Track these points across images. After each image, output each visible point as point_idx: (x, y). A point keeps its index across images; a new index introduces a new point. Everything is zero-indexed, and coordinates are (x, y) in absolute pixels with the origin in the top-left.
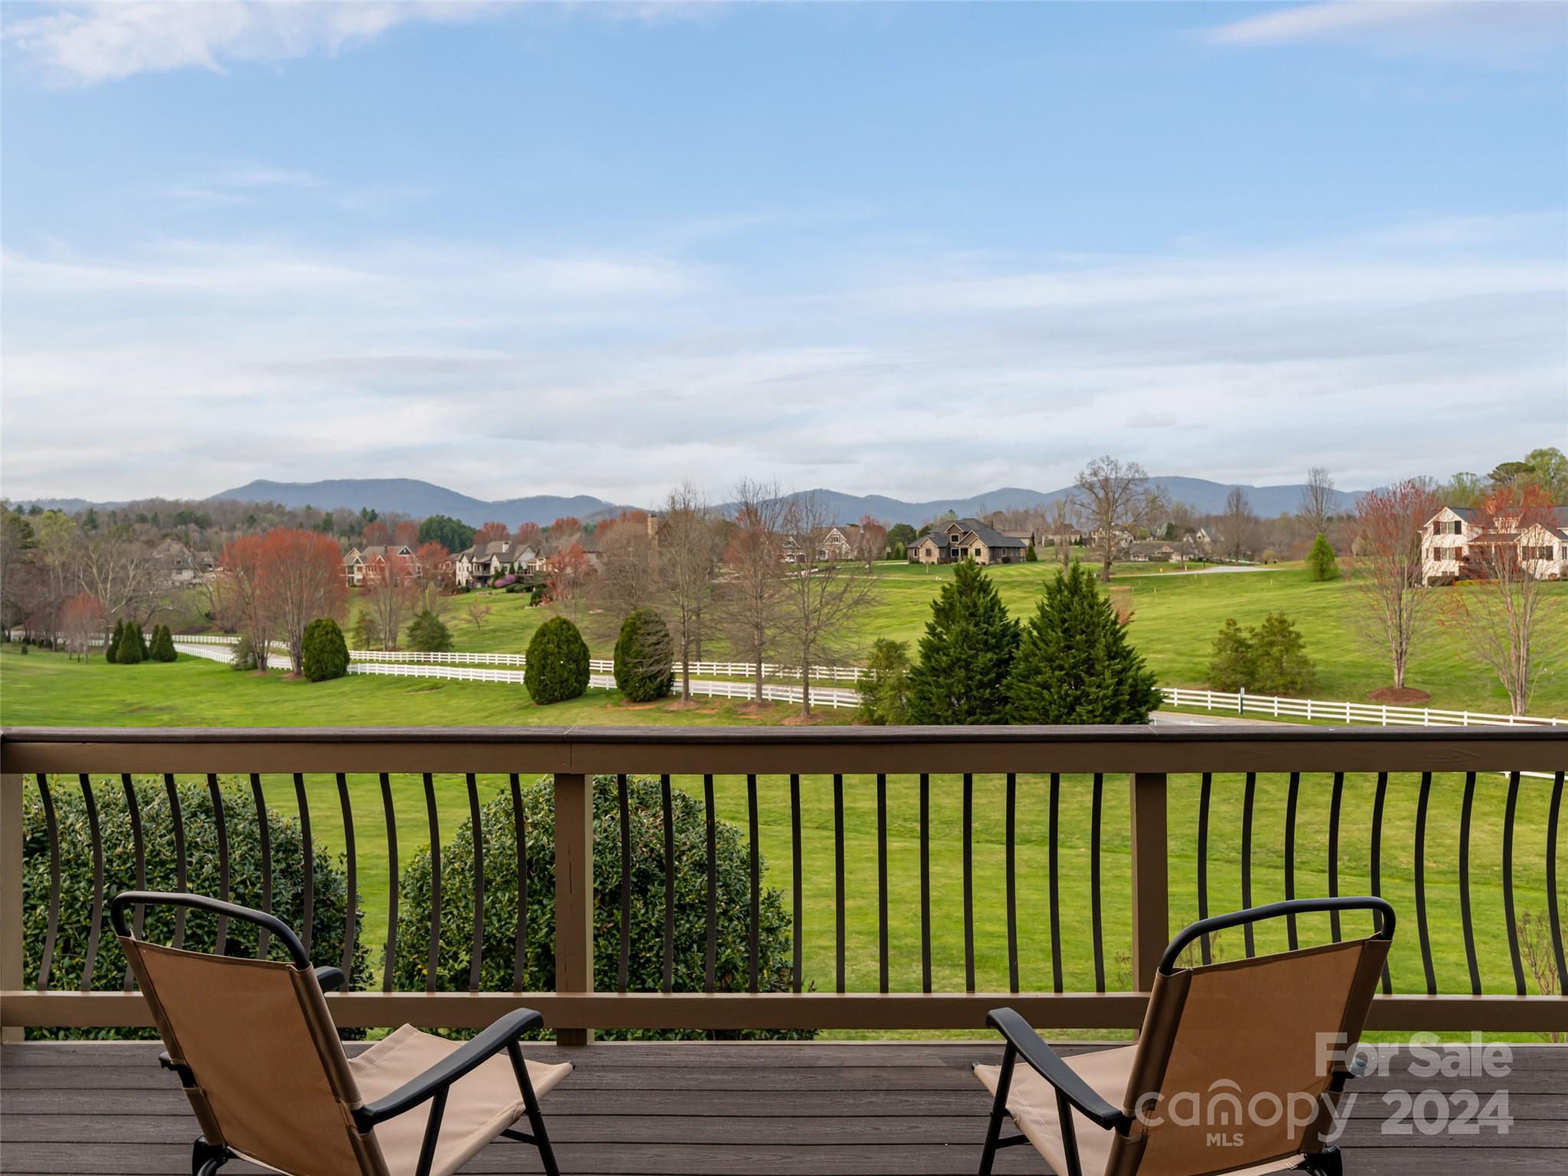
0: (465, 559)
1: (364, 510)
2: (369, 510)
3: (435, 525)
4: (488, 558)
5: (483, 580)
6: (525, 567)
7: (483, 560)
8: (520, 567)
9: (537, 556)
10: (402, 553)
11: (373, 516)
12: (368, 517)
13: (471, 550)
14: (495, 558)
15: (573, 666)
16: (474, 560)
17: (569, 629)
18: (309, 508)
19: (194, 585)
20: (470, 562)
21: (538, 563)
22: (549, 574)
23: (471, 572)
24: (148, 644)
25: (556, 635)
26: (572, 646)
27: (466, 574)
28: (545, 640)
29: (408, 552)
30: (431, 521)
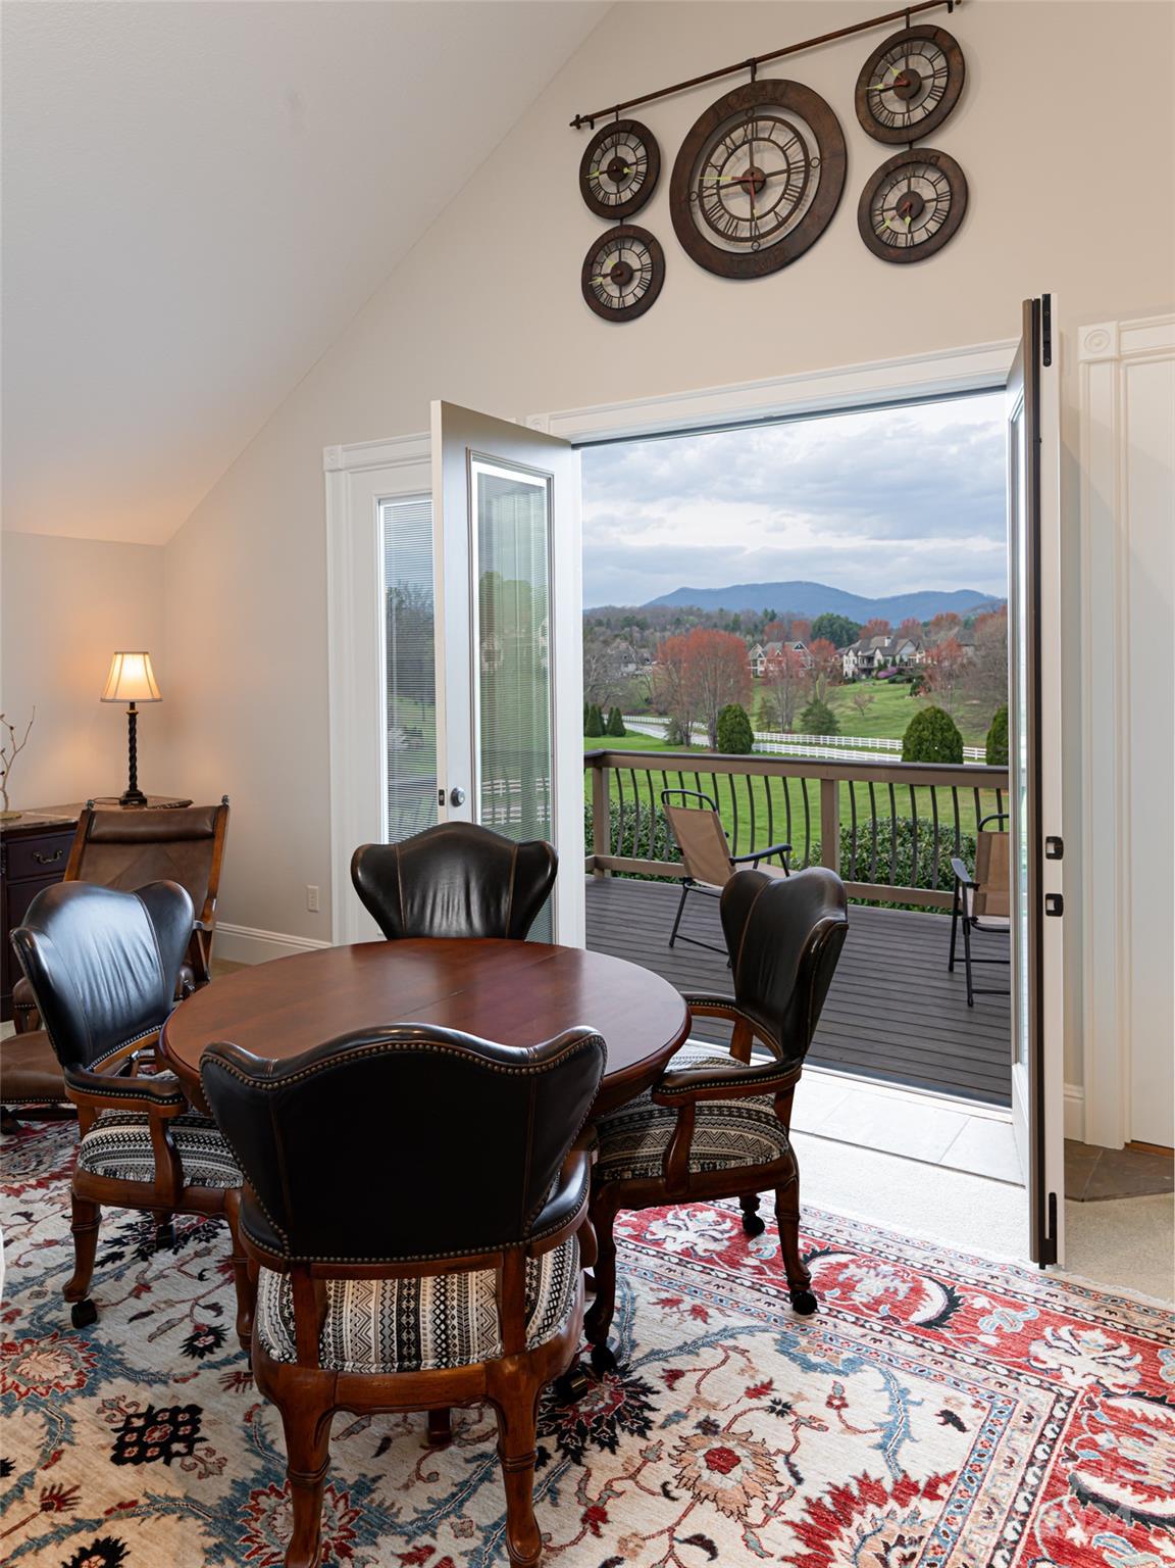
0: (851, 653)
1: (766, 611)
2: (769, 610)
3: (825, 622)
4: (872, 652)
5: (868, 671)
6: (906, 660)
7: (867, 654)
8: (901, 660)
9: (917, 649)
10: (797, 648)
11: (773, 616)
12: (769, 617)
13: (857, 644)
14: (878, 652)
15: (947, 752)
16: (860, 653)
17: (943, 718)
18: (722, 610)
19: (637, 675)
20: (856, 655)
21: (918, 656)
22: (927, 667)
23: (857, 665)
24: (606, 722)
25: (931, 723)
26: (946, 734)
27: (852, 666)
28: (921, 727)
29: (802, 647)
30: (822, 619)
